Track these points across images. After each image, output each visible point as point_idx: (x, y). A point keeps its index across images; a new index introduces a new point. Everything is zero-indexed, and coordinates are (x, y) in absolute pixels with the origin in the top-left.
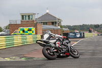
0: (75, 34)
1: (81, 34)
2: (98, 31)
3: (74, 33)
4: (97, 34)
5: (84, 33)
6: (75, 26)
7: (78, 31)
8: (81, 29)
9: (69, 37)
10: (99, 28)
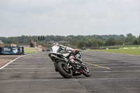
0: (12, 49)
1: (19, 49)
2: (43, 46)
3: (10, 47)
4: (41, 50)
5: (23, 48)
6: (11, 38)
7: (15, 45)
8: (19, 43)
9: (3, 52)
10: (45, 41)
